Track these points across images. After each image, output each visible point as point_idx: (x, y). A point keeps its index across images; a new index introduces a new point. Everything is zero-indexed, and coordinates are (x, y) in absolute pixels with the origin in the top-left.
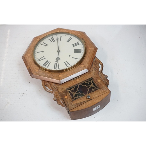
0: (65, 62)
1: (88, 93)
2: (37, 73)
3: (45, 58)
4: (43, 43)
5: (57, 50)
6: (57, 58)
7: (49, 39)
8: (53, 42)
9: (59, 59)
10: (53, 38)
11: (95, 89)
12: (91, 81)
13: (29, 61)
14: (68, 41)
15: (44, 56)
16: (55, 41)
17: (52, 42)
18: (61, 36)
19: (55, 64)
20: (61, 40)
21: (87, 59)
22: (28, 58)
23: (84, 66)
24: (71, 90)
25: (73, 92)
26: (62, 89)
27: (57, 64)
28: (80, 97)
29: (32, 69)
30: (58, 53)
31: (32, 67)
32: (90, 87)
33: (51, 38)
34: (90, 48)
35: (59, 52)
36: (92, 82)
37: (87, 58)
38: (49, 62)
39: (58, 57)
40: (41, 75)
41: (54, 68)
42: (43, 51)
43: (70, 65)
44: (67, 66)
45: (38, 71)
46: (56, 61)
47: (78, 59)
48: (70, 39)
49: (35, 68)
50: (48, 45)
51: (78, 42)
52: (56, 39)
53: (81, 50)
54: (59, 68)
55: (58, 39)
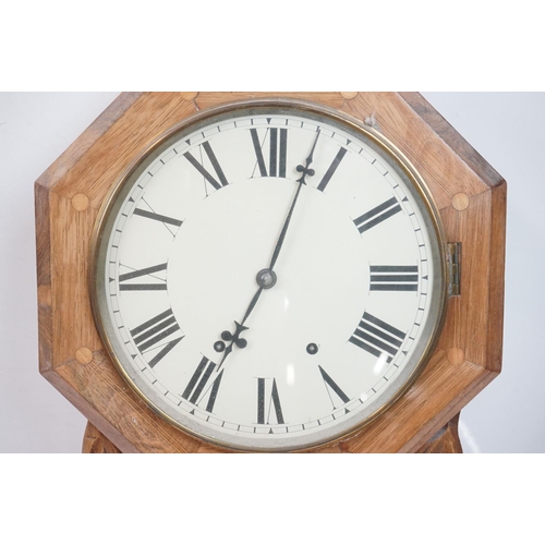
0: (261, 382)
2: (81, 371)
3: (163, 287)
4: (206, 146)
6: (232, 331)
7: (254, 132)
8: (272, 173)
9: (242, 344)
10: (284, 132)
13: (66, 260)
14: (368, 221)
15: (163, 267)
16: (283, 174)
17: (264, 173)
18: (342, 153)
19: (205, 360)
20: (322, 187)
21: (394, 426)
22: (67, 228)
27: (212, 365)
29: (60, 327)
31: (64, 307)
33: (274, 132)
34: (457, 355)
35: (266, 280)
37: (401, 417)
38: (176, 328)
39: (240, 328)
40: (94, 399)
41: (186, 395)
42: (178, 223)
43: (280, 420)
44: (261, 420)
45: (86, 360)
46: (219, 347)
47: (345, 399)
48: (388, 209)
49: (77, 333)
50: (225, 182)
51: (415, 269)
52: (299, 169)
53: (399, 344)
54: (210, 408)
55: (311, 173)
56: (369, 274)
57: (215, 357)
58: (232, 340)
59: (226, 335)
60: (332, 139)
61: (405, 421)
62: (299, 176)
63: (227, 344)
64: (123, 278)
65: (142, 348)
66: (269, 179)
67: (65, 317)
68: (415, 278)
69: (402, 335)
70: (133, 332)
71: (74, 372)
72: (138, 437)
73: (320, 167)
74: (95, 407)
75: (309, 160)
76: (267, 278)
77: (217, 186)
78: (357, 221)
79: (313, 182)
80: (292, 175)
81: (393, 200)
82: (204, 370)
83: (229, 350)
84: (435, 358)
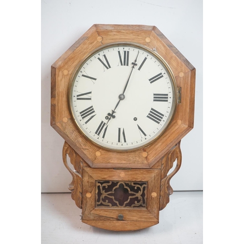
0: (119, 129)
1: (124, 205)
2: (64, 125)
3: (90, 99)
4: (105, 56)
5: (121, 92)
6: (111, 113)
7: (119, 52)
8: (125, 65)
9: (114, 117)
10: (128, 52)
11: (140, 203)
12: (143, 187)
13: (61, 90)
15: (90, 93)
16: (127, 65)
17: (122, 65)
19: (102, 122)
20: (139, 69)
21: (160, 144)
22: (61, 80)
23: (146, 158)
24: (104, 185)
25: (104, 191)
26: (91, 177)
27: (105, 124)
28: (109, 205)
29: (58, 111)
30: (119, 100)
31: (59, 105)
32: (134, 197)
33: (125, 52)
34: (180, 122)
35: (121, 97)
36: (142, 189)
37: (162, 141)
38: (94, 112)
39: (113, 112)
40: (68, 134)
41: (96, 133)
42: (95, 79)
43: (125, 141)
44: (119, 141)
45: (66, 121)
46: (107, 118)
47: (145, 135)
48: (159, 76)
49: (63, 113)
50: (110, 67)
51: (167, 95)
52: (133, 63)
53: (162, 118)
54: (103, 137)
55: (136, 65)
56: (153, 96)
57: (105, 121)
58: (111, 116)
59: (109, 114)
60: (143, 55)
61: (164, 142)
62: (132, 65)
63: (109, 117)
64: (78, 96)
65: (83, 118)
66: (123, 66)
67: (60, 107)
68: (167, 98)
69: (163, 115)
70: (81, 113)
71: (62, 125)
72: (81, 146)
73: (139, 63)
74: (68, 136)
75: (136, 61)
76: (122, 97)
77: (107, 68)
78: (150, 80)
79: (137, 67)
80: (130, 65)
81: (161, 74)
82: (102, 125)
83: (110, 119)
84: (173, 122)
